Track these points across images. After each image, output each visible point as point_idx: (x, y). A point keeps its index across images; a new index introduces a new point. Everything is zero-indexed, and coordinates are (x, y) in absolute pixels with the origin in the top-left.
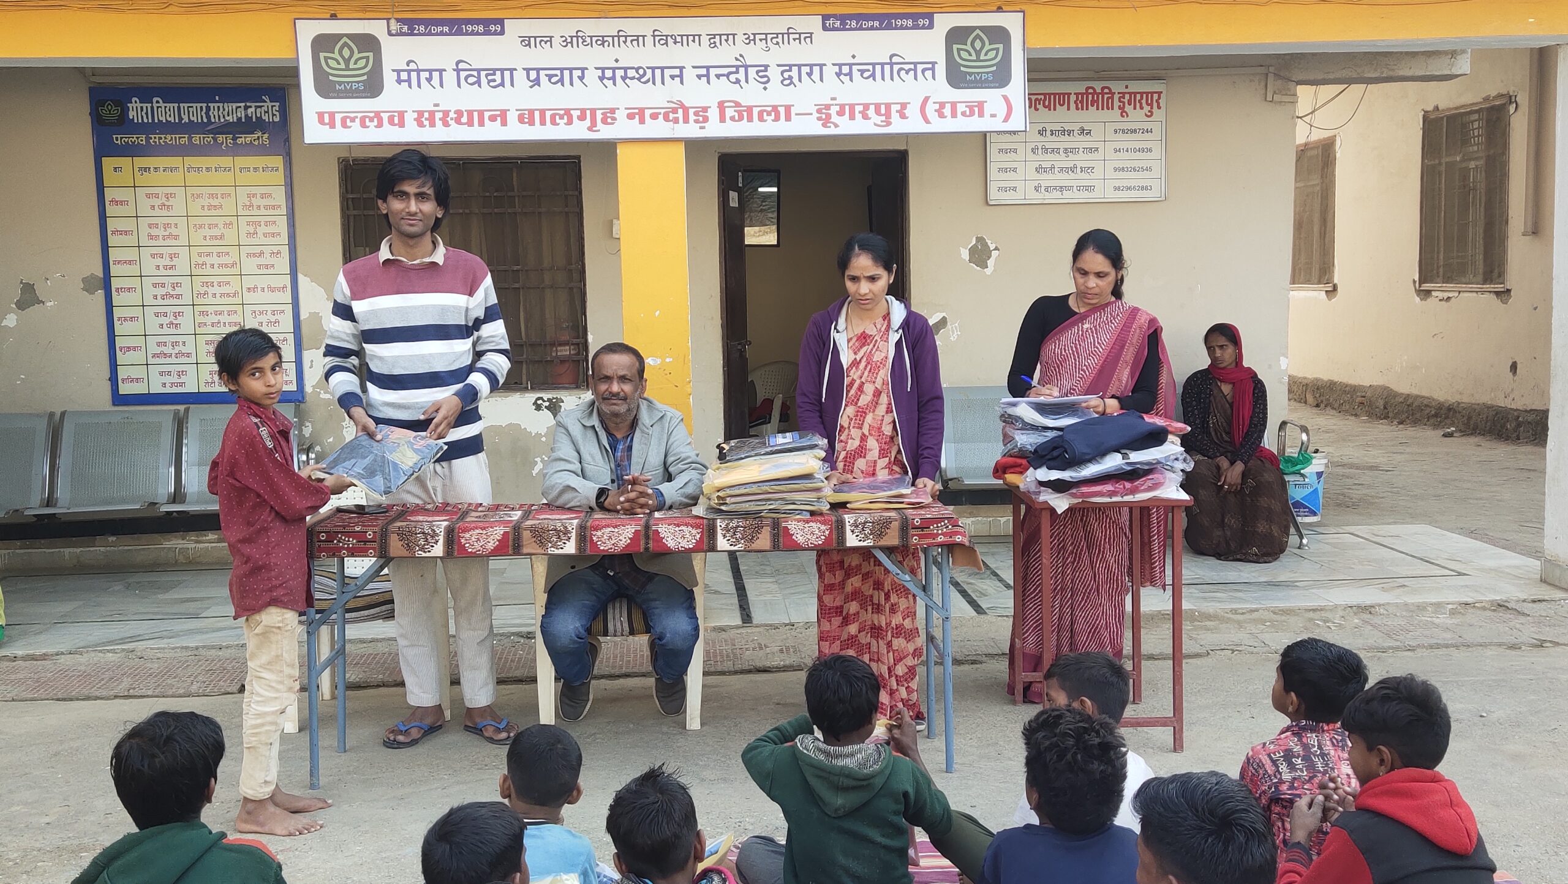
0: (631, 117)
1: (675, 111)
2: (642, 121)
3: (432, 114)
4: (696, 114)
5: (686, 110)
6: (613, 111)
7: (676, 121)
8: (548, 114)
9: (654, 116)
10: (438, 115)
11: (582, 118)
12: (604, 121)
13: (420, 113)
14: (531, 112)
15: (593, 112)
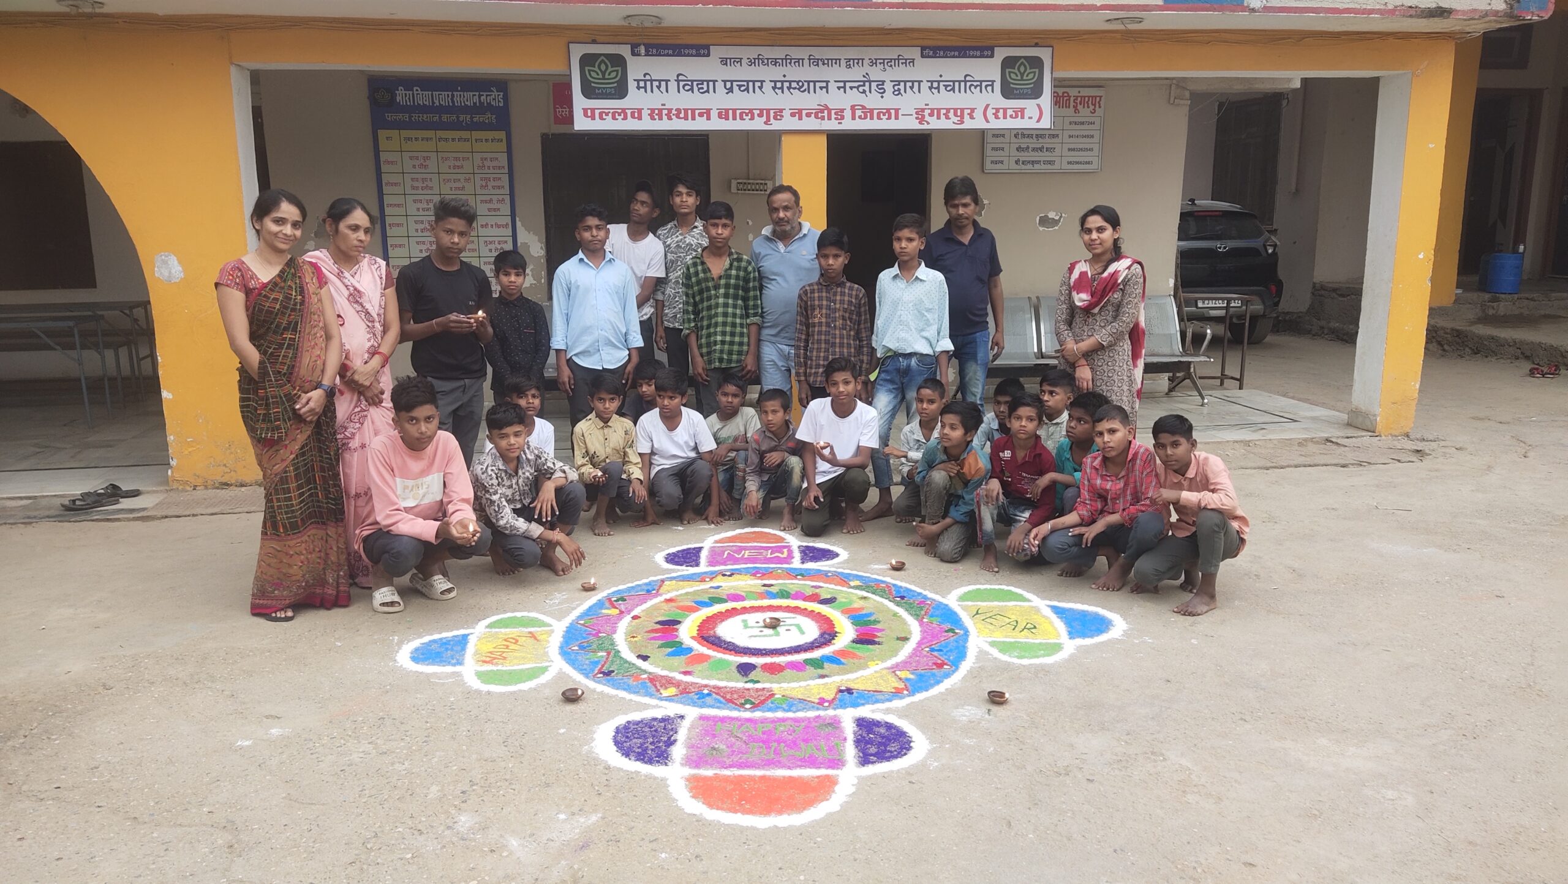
0: (793, 115)
1: (822, 111)
2: (800, 118)
3: (660, 111)
4: (836, 114)
5: (829, 111)
6: (781, 110)
7: (823, 118)
8: (738, 112)
9: (808, 115)
10: (665, 112)
11: (760, 115)
12: (775, 118)
13: (653, 110)
14: (727, 110)
15: (768, 111)
